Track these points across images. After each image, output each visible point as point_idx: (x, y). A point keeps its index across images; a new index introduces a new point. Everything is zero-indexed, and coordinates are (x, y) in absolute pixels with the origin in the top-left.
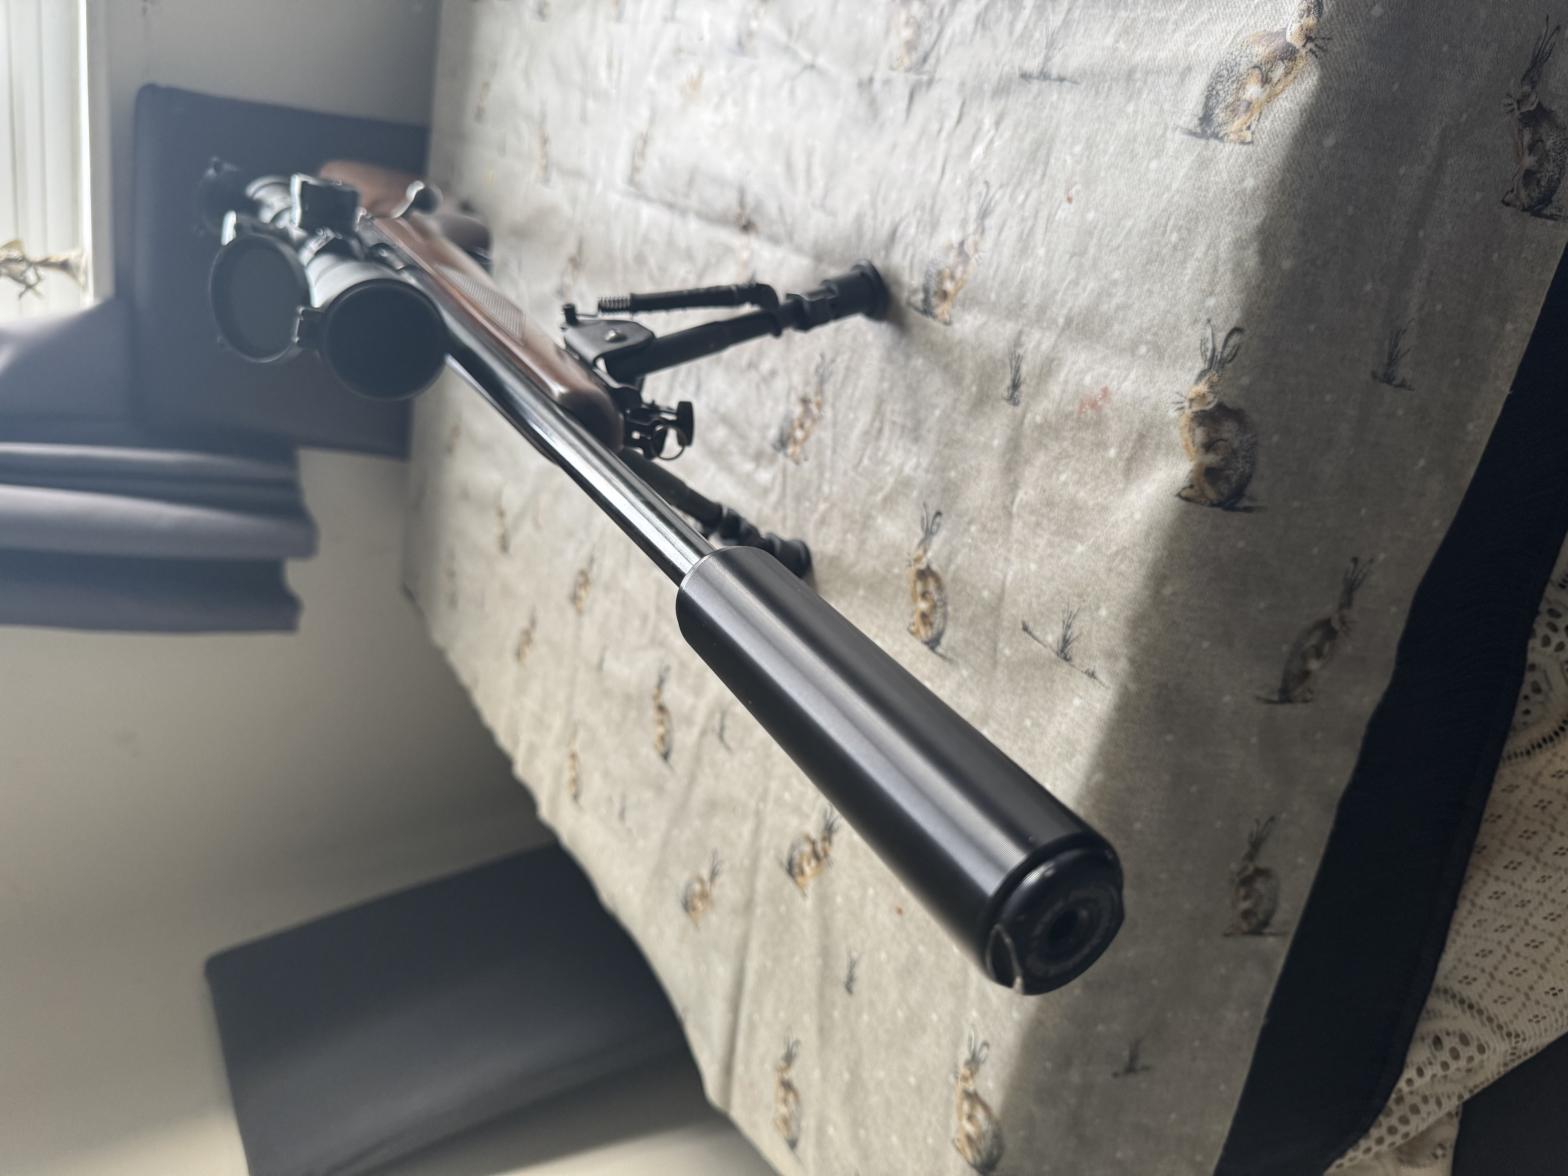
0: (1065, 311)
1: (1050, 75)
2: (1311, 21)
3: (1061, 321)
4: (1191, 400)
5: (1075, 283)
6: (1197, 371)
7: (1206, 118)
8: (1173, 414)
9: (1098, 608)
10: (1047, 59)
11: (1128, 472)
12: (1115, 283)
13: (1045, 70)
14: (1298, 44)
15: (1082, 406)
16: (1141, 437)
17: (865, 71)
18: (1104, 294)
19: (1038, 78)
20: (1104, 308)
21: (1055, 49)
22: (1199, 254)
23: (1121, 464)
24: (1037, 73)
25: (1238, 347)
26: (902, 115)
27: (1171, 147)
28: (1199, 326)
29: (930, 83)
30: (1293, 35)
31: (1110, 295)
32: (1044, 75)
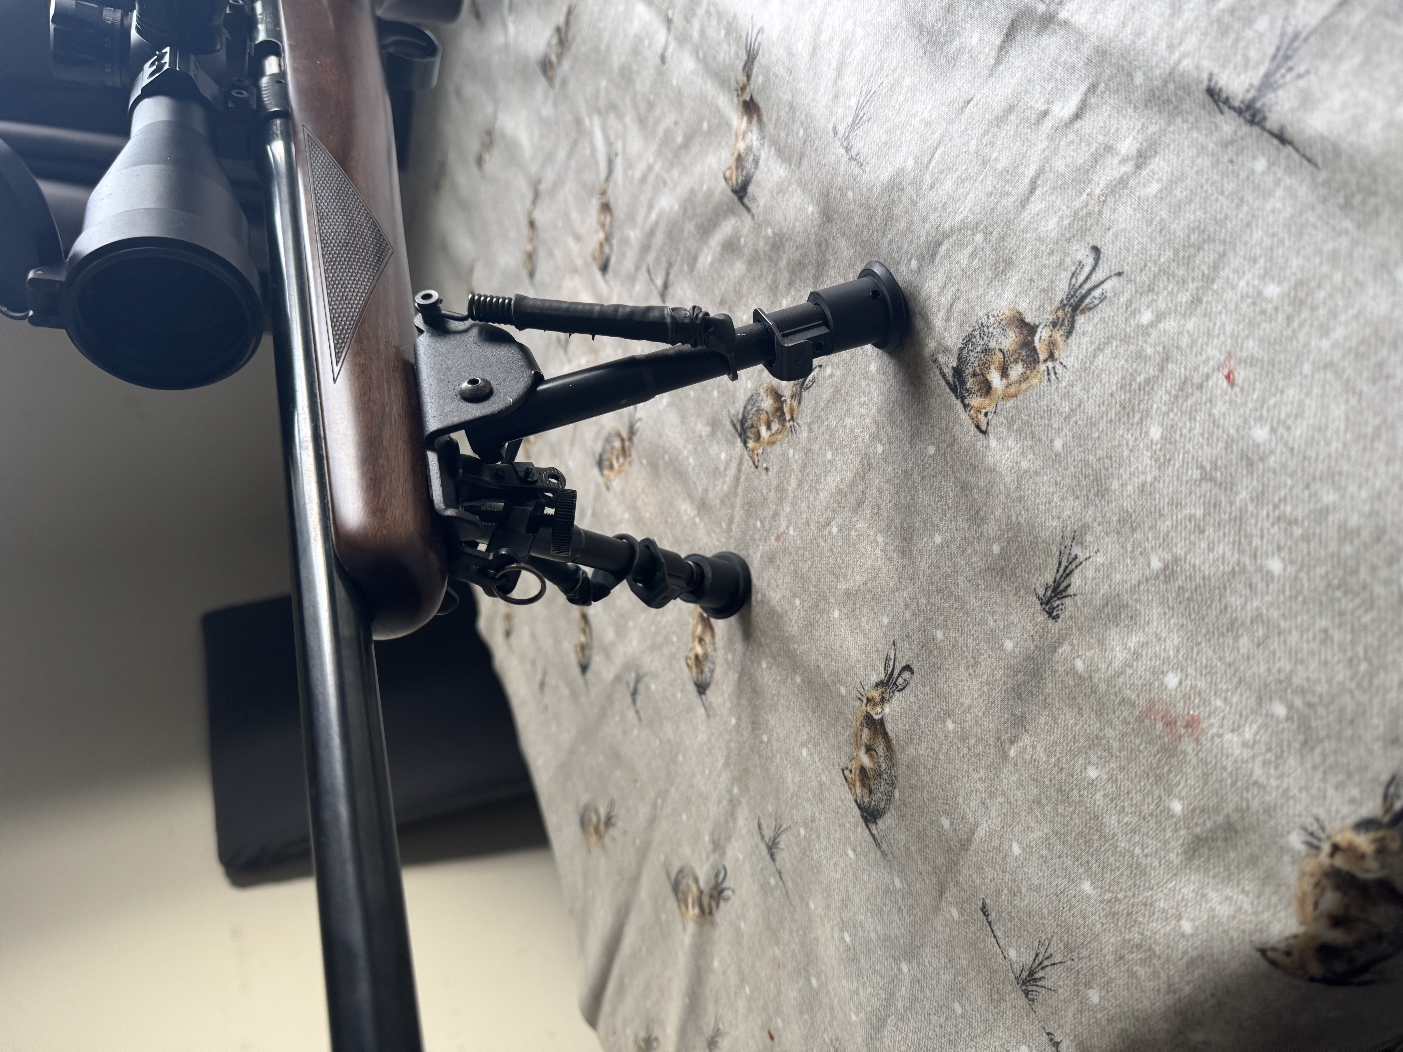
1: (1265, 119)
4: (1337, 847)
5: (1198, 525)
8: (1296, 841)
9: (1089, 985)
10: (1267, 83)
11: (1192, 852)
12: (1266, 576)
13: (1258, 105)
15: (1151, 708)
16: (1231, 828)
18: (1242, 579)
19: (1240, 112)
20: (1235, 599)
21: (1290, 69)
23: (1186, 834)
24: (1242, 102)
32: (1252, 114)
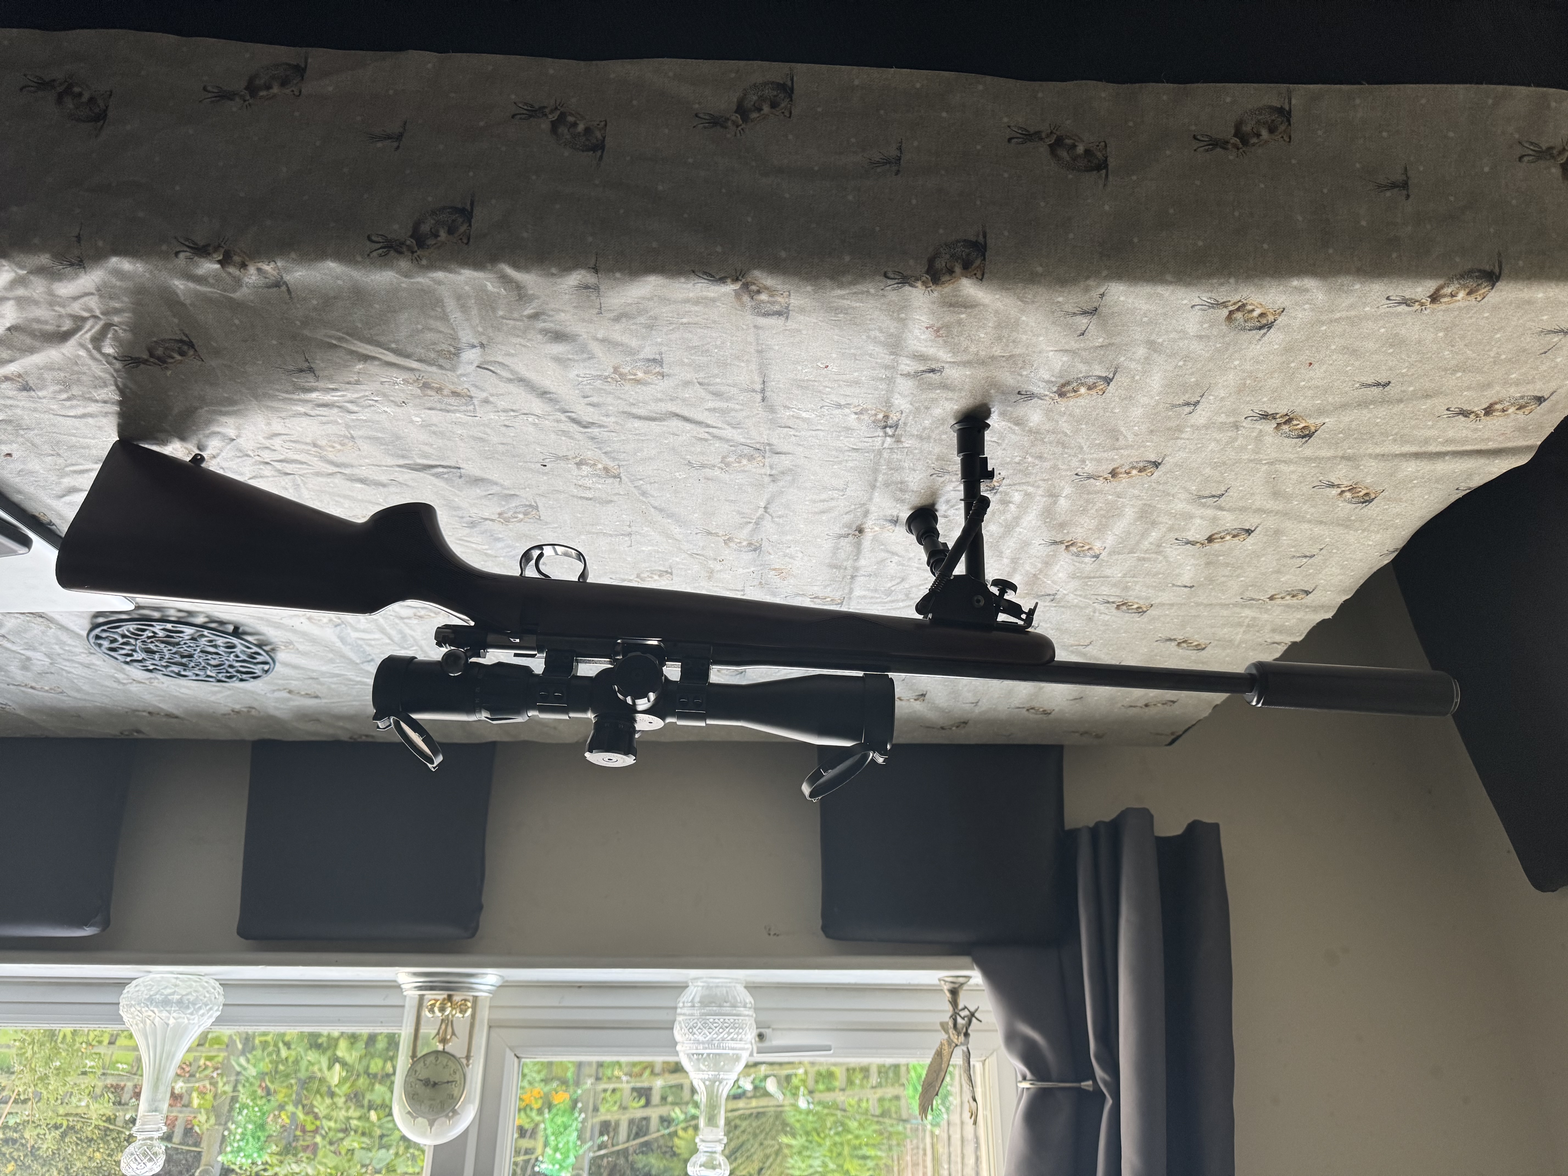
0: (887, 357)
1: (762, 388)
2: (729, 280)
3: (892, 357)
4: (927, 287)
5: (871, 355)
6: (910, 288)
7: (779, 314)
9: (1058, 302)
10: (754, 391)
11: (973, 306)
12: (869, 337)
13: (760, 391)
14: (740, 283)
15: (939, 336)
16: (951, 305)
17: (767, 479)
18: (875, 340)
19: (764, 393)
20: (882, 339)
21: (748, 388)
22: (848, 302)
23: (969, 310)
24: (762, 394)
25: (895, 272)
26: (790, 457)
27: (795, 326)
28: (885, 293)
29: (769, 445)
30: (737, 286)
31: (875, 338)
32: (763, 391)
